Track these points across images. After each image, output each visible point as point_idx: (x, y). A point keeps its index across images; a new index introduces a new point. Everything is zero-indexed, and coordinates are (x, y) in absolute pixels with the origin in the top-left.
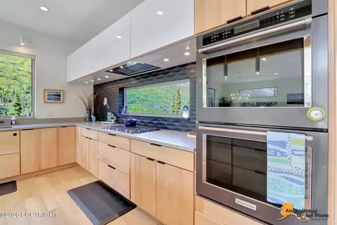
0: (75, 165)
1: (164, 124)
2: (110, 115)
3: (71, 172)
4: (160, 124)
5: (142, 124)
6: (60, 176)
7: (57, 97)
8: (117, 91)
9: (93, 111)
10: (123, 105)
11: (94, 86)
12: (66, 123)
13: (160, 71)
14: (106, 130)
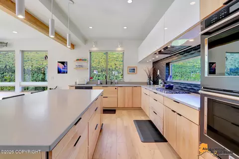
0: (140, 109)
1: (195, 90)
2: (160, 81)
3: (137, 112)
4: (192, 89)
5: (180, 88)
6: (133, 112)
7: (133, 70)
8: (165, 65)
9: (152, 79)
10: (169, 74)
11: (153, 63)
12: (137, 85)
13: (192, 48)
14: (154, 90)
